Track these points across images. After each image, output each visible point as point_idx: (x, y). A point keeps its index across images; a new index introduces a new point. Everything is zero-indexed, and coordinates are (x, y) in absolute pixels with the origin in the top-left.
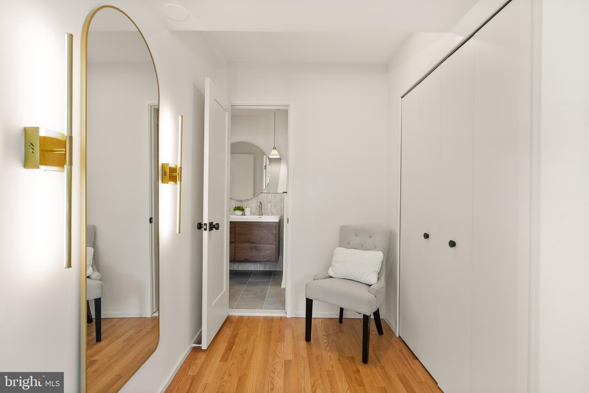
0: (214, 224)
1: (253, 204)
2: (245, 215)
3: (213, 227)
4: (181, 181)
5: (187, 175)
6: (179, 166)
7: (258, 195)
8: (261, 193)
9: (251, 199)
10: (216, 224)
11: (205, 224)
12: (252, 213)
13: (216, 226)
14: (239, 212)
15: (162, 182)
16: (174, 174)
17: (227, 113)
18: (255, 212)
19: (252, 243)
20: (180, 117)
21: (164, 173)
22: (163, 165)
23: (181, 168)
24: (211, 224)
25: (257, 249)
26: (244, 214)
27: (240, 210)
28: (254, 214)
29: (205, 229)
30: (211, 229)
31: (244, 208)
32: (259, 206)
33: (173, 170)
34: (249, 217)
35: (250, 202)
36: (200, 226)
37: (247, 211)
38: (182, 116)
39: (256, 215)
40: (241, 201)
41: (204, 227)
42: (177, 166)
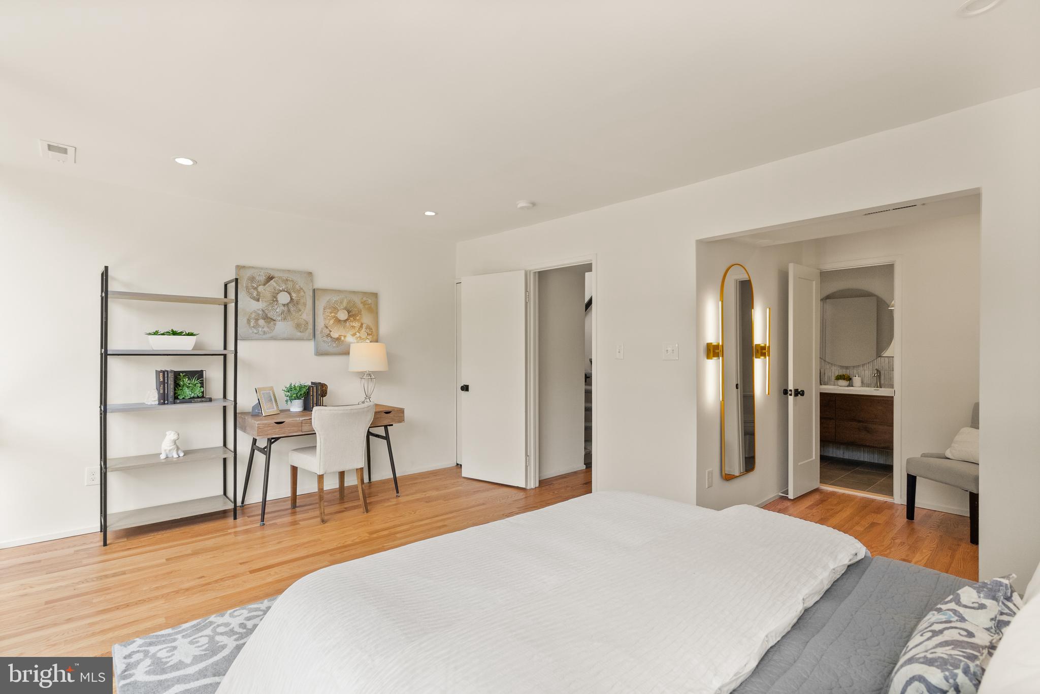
0: (799, 391)
1: (867, 372)
2: (853, 386)
3: (798, 393)
4: (769, 356)
5: (774, 351)
6: (768, 345)
7: (874, 360)
8: (880, 356)
9: (863, 365)
10: (801, 391)
11: (791, 390)
12: (863, 384)
13: (801, 393)
14: (843, 383)
15: (756, 358)
16: (764, 351)
17: (814, 282)
18: (869, 382)
19: (859, 421)
20: (768, 309)
21: (757, 351)
22: (756, 345)
23: (769, 346)
24: (796, 390)
25: (867, 430)
26: (851, 385)
27: (844, 379)
28: (868, 386)
29: (791, 395)
30: (796, 395)
31: (851, 377)
32: (875, 375)
33: (763, 348)
34: (858, 388)
35: (861, 368)
36: (786, 392)
37: (857, 380)
38: (770, 308)
39: (871, 387)
40: (847, 368)
41: (789, 393)
42: (766, 345)
